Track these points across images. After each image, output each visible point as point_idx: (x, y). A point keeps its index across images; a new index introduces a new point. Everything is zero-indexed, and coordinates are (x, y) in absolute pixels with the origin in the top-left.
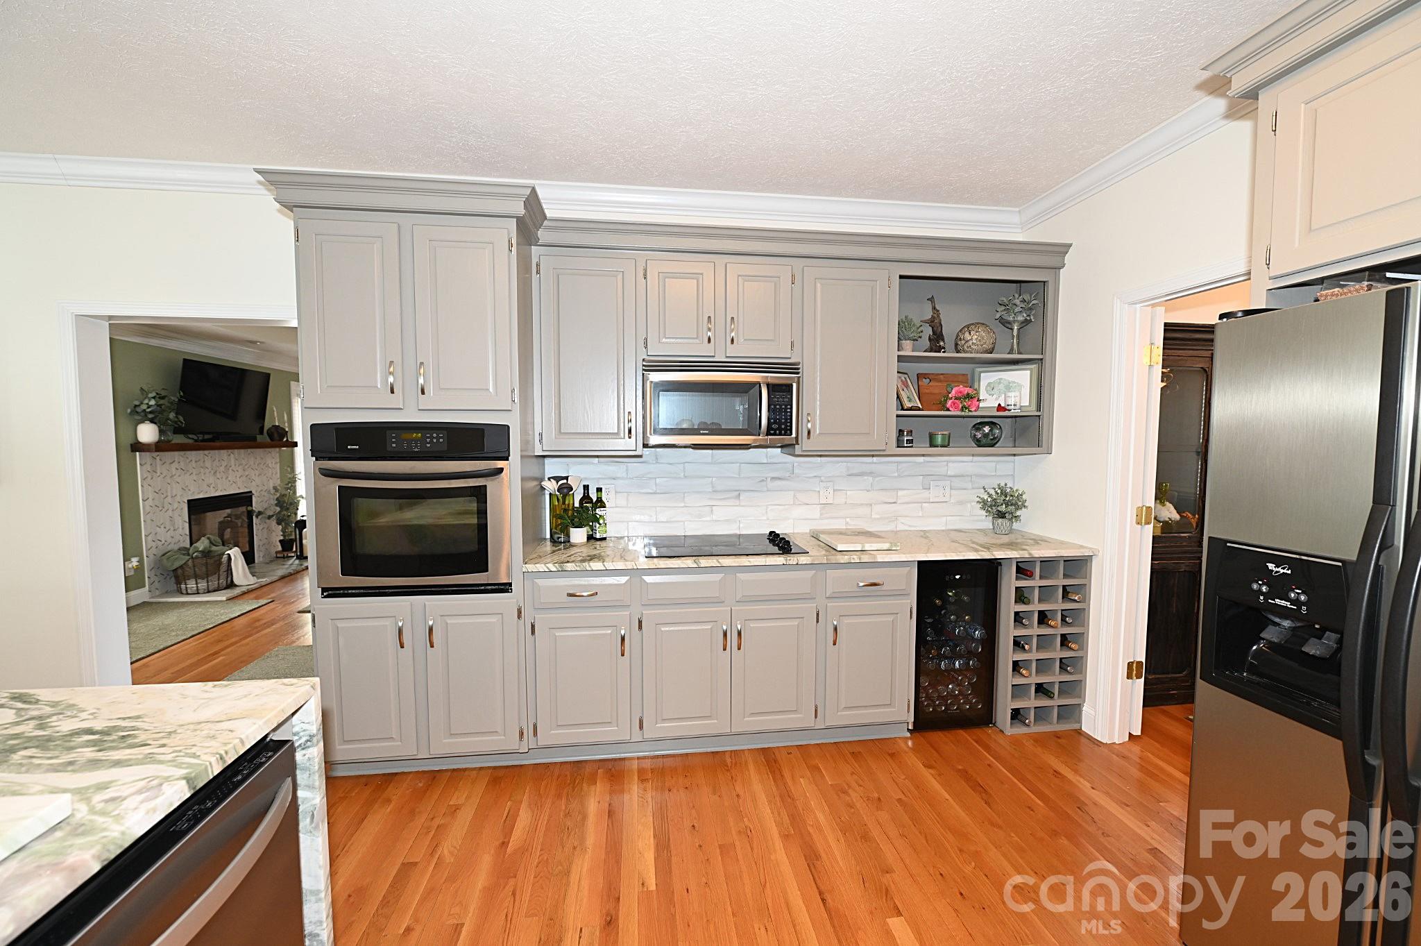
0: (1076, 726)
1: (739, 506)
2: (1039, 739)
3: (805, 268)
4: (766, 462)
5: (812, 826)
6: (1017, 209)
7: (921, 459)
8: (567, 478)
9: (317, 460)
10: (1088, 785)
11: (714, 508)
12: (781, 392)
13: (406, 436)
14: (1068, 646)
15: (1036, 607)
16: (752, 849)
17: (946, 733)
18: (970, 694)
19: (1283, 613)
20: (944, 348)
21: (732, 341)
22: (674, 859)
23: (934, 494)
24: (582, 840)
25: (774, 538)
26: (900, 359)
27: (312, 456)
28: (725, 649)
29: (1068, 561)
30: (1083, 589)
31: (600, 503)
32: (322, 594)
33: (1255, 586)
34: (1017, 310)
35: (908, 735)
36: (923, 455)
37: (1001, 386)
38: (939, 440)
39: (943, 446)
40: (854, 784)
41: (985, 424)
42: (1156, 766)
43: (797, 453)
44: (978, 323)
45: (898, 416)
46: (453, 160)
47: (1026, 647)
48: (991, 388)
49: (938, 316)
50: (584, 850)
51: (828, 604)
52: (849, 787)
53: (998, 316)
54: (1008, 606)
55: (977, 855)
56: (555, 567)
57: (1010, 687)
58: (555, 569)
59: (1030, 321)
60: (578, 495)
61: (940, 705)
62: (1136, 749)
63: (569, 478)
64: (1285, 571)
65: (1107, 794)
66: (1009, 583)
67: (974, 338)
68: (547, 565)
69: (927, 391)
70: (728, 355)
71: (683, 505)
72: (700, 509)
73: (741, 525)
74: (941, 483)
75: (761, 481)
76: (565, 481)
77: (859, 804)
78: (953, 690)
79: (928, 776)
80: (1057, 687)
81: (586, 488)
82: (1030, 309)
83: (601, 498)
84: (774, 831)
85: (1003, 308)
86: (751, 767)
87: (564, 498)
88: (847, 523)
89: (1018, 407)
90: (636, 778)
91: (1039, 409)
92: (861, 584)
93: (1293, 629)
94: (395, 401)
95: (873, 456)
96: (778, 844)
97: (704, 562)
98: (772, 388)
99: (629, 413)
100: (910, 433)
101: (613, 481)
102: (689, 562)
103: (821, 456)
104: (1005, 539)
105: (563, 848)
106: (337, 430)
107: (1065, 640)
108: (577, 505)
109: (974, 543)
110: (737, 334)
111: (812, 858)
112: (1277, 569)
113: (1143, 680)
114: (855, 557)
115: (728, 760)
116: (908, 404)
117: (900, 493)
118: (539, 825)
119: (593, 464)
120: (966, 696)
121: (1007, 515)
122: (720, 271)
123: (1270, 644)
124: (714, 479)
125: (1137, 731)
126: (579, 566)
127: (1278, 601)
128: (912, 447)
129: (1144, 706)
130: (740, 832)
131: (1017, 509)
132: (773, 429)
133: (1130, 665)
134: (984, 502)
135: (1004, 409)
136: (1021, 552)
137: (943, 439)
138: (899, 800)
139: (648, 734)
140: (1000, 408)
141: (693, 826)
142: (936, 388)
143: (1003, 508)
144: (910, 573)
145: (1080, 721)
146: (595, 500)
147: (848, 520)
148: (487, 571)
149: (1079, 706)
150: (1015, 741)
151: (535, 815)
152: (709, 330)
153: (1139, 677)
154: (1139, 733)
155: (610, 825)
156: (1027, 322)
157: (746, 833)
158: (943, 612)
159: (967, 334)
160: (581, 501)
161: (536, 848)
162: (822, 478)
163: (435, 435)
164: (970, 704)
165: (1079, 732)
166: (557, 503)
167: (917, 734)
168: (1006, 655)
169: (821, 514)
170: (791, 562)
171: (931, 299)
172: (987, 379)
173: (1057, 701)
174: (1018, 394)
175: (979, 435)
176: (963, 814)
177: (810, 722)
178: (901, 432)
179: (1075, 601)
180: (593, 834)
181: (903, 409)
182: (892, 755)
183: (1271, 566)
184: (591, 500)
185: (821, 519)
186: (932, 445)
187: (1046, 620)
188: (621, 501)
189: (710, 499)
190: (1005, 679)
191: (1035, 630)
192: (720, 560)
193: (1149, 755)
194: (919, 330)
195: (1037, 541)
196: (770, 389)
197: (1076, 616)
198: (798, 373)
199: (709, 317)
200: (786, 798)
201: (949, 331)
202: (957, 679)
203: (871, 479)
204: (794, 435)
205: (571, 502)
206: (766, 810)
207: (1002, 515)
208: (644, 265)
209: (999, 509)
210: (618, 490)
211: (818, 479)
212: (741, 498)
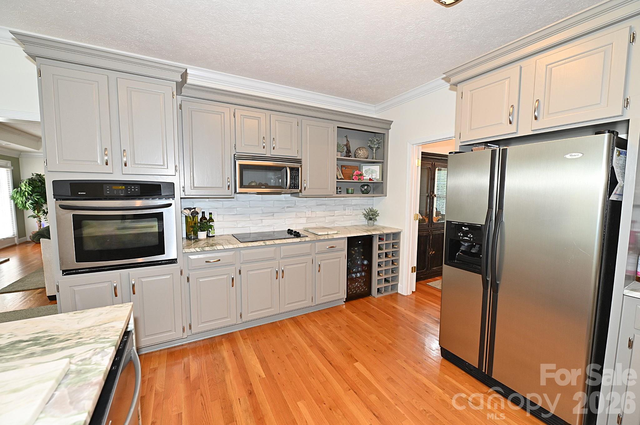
0: (396, 292)
1: (274, 219)
2: (386, 298)
3: (302, 120)
4: (284, 200)
5: (319, 340)
6: (374, 106)
7: (343, 199)
8: (195, 208)
9: (56, 200)
10: (403, 309)
11: (263, 220)
12: (295, 171)
13: (114, 187)
14: (394, 264)
15: (384, 251)
16: (299, 353)
17: (356, 300)
18: (363, 285)
19: (466, 241)
20: (351, 156)
21: (274, 148)
22: (269, 365)
23: (347, 212)
24: (226, 367)
25: (290, 232)
26: (338, 159)
27: (54, 198)
28: (277, 279)
29: (394, 234)
30: (398, 243)
31: (211, 220)
32: (63, 274)
33: (459, 234)
34: (375, 143)
35: (344, 303)
36: (343, 197)
37: (370, 171)
38: (350, 191)
39: (351, 194)
40: (330, 323)
41: (365, 185)
42: (422, 300)
43: (300, 196)
44: (363, 147)
45: (337, 182)
46: (130, 45)
47: (382, 266)
48: (366, 171)
49: (349, 143)
50: (228, 371)
51: (316, 256)
52: (328, 325)
53: (369, 145)
54: (376, 251)
55: (376, 337)
56: (200, 249)
57: (377, 280)
58: (200, 251)
59: (380, 148)
60: (200, 216)
61: (354, 291)
62: (414, 296)
63: (196, 208)
64: (467, 229)
65: (409, 311)
66: (376, 243)
67: (361, 153)
68: (195, 249)
69: (345, 172)
70: (272, 154)
71: (249, 219)
72: (257, 221)
73: (275, 227)
74: (350, 208)
75: (282, 208)
76: (194, 210)
77: (334, 330)
78: (357, 285)
79: (354, 316)
80: (391, 278)
81: (203, 213)
82: (379, 143)
83: (211, 217)
84: (306, 345)
85: (370, 142)
86: (288, 324)
87: (194, 217)
88: (316, 225)
89: (376, 179)
90: (241, 338)
91: (382, 180)
92: (327, 247)
93: (468, 246)
94: (108, 169)
95: (326, 197)
96: (309, 349)
97: (268, 243)
98: (292, 169)
99: (228, 178)
100: (340, 188)
101: (216, 210)
102: (262, 243)
103: (306, 197)
104: (373, 228)
105: (218, 372)
106: (71, 184)
107: (393, 263)
108: (199, 221)
109: (363, 229)
110: (275, 145)
111: (322, 351)
112: (465, 229)
113: (416, 273)
114: (326, 237)
115: (279, 325)
116: (339, 177)
117: (336, 212)
118: (202, 366)
119: (206, 202)
120: (362, 286)
121: (372, 219)
122: (268, 118)
123: (462, 252)
124: (263, 208)
125: (414, 290)
126: (212, 248)
127: (465, 238)
128: (341, 194)
129: (416, 281)
130: (292, 349)
131: (376, 216)
132: (292, 186)
133: (412, 268)
134: (365, 215)
135: (372, 180)
136: (380, 232)
137: (351, 191)
138: (347, 326)
139: (244, 319)
140: (370, 179)
141: (273, 351)
142: (347, 171)
143: (371, 217)
144: (345, 242)
145: (397, 290)
146: (208, 218)
147: (317, 223)
148: (164, 254)
149: (397, 284)
150: (379, 299)
151: (198, 363)
152: (264, 143)
153: (415, 272)
154: (415, 291)
155: (236, 359)
156: (378, 148)
157: (295, 349)
158: (354, 256)
159: (359, 151)
160: (201, 219)
161: (205, 375)
162: (307, 207)
163: (133, 187)
164: (363, 289)
165: (397, 293)
166: (190, 221)
167: (347, 303)
168: (375, 269)
169: (307, 221)
170: (303, 240)
171: (346, 137)
172: (365, 168)
173: (391, 284)
174: (376, 174)
175: (363, 189)
176: (369, 326)
177: (310, 304)
178: (337, 188)
179: (396, 248)
180: (230, 363)
181: (338, 179)
182: (340, 311)
183: (463, 228)
184: (206, 219)
185: (307, 223)
186: (348, 193)
187: (387, 256)
188: (220, 218)
189: (261, 216)
190: (375, 277)
191: (384, 259)
192: (275, 241)
193: (418, 297)
194: (343, 149)
195: (384, 228)
196: (291, 169)
197: (396, 253)
198: (301, 163)
199: (264, 137)
200: (306, 333)
201: (352, 149)
202: (359, 281)
203: (325, 206)
204: (300, 189)
205: (197, 220)
206: (300, 339)
207: (371, 219)
208: (234, 111)
209: (370, 217)
210: (218, 213)
211: (305, 207)
212: (274, 216)
